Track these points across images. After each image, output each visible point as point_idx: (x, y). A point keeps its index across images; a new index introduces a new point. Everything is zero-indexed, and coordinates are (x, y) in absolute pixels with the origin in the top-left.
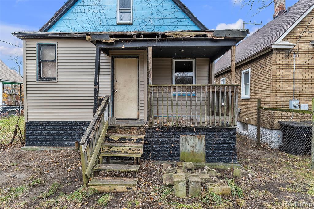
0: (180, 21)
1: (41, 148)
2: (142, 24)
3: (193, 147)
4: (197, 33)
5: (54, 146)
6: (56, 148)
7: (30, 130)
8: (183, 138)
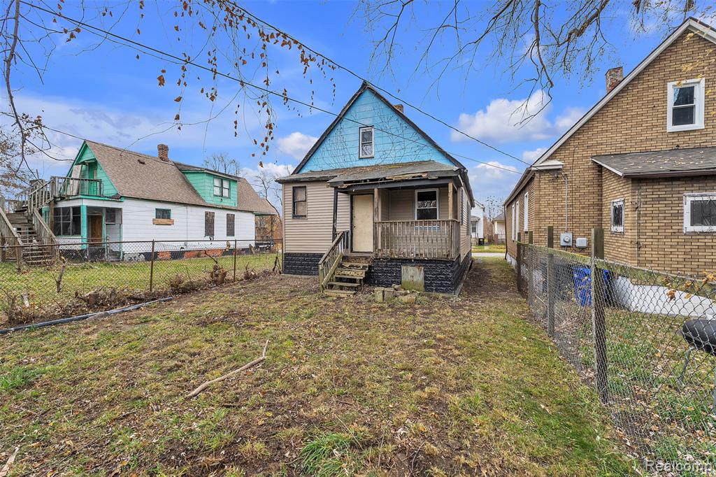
0: (422, 149)
1: (295, 276)
2: (383, 157)
3: (413, 277)
4: (414, 175)
5: (304, 274)
6: (306, 277)
7: (287, 261)
8: (403, 268)
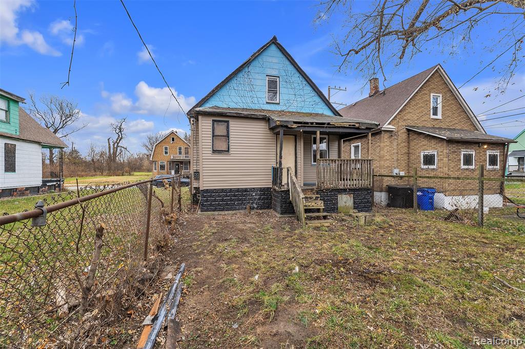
0: (317, 104)
2: (288, 105)
3: (346, 202)
4: (350, 124)
5: (226, 210)
7: (205, 197)
8: (339, 196)
